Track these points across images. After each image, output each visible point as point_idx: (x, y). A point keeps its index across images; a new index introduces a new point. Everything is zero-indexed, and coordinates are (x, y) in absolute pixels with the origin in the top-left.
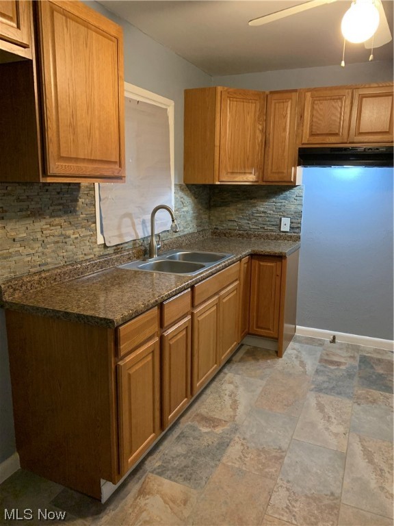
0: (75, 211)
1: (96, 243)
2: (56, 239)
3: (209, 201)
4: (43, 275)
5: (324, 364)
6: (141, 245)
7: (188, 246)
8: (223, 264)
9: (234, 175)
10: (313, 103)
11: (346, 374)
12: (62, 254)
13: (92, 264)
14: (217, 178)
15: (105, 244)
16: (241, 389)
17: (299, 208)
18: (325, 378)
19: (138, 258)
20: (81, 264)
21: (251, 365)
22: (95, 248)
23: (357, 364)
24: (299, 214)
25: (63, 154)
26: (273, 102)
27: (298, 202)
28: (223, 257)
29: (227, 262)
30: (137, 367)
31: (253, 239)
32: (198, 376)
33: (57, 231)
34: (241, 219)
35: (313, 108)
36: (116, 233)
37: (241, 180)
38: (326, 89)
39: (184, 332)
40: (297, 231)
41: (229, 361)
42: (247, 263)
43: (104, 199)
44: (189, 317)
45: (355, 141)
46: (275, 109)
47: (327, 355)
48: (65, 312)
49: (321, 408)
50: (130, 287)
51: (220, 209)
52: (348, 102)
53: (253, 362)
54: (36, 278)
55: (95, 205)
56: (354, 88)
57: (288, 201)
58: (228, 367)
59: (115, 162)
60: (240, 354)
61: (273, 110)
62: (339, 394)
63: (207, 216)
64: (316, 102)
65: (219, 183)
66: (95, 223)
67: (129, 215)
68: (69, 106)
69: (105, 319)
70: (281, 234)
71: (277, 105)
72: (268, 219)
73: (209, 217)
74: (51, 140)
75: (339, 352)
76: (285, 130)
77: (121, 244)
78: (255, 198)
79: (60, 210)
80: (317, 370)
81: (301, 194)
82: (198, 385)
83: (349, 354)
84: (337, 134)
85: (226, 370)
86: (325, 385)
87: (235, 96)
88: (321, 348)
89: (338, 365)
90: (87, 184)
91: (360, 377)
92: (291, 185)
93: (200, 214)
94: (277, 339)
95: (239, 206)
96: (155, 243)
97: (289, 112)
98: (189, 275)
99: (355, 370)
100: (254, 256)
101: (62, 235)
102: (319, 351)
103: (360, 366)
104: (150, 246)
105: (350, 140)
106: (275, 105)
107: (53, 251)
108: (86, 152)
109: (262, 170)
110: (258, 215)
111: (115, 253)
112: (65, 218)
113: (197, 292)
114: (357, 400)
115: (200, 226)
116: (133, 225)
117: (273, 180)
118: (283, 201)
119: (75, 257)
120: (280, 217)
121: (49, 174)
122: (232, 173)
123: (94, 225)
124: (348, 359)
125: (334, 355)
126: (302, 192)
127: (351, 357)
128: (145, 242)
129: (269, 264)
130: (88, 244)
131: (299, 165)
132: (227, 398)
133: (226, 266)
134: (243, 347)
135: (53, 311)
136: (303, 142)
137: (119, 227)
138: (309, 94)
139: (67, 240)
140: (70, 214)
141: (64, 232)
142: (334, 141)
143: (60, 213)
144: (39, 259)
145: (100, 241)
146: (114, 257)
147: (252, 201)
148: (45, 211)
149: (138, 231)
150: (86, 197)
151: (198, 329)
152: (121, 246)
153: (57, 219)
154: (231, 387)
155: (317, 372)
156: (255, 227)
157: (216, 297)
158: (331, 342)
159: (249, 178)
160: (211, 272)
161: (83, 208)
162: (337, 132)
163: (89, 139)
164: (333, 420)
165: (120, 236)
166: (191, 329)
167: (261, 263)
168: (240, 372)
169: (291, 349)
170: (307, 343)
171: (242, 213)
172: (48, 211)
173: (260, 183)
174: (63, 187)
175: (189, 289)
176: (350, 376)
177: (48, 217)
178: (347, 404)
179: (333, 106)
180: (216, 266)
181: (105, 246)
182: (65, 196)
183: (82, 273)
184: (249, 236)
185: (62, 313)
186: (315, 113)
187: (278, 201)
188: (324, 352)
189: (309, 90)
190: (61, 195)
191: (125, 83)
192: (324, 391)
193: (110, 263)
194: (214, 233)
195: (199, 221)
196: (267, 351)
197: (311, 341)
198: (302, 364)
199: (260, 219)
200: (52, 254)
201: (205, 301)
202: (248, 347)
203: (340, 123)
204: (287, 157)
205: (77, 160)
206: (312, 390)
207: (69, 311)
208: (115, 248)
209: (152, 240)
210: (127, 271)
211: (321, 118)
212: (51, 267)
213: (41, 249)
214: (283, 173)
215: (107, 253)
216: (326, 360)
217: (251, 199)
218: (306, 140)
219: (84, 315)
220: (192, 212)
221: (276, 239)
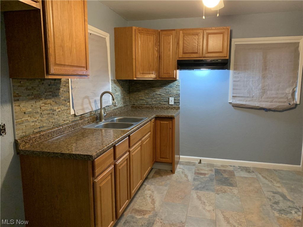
0: (59, 96)
1: (70, 114)
2: (48, 112)
3: (129, 89)
4: (42, 134)
5: (197, 175)
6: (94, 115)
7: (120, 115)
8: (143, 123)
9: (144, 75)
10: (184, 36)
11: (209, 179)
12: (51, 121)
13: (69, 126)
14: (135, 77)
15: (75, 114)
16: (155, 192)
17: (178, 92)
18: (199, 182)
19: (93, 122)
20: (62, 126)
21: (158, 179)
22: (70, 116)
23: (214, 173)
24: (178, 95)
25: (57, 62)
26: (163, 35)
27: (177, 89)
28: (141, 120)
29: (145, 122)
30: (104, 183)
31: (155, 109)
32: (133, 187)
33: (49, 107)
34: (147, 98)
35: (184, 39)
36: (81, 108)
37: (148, 77)
38: (190, 29)
39: (126, 162)
40: (178, 104)
41: (146, 178)
42: (154, 122)
43: (74, 88)
44: (128, 153)
45: (206, 56)
46: (164, 39)
47: (198, 170)
48: (61, 153)
49: (199, 198)
50: (95, 138)
51: (136, 93)
52: (201, 37)
53: (160, 177)
54: (38, 135)
55: (69, 92)
56: (203, 30)
57: (172, 88)
58: (146, 181)
59: (84, 67)
60: (152, 174)
61: (163, 40)
62: (207, 190)
63: (128, 98)
64: (185, 36)
65: (136, 79)
66: (69, 102)
67: (87, 97)
68: (60, 36)
69: (87, 155)
70: (170, 106)
71: (165, 37)
72: (162, 98)
73: (130, 98)
74: (51, 54)
75: (204, 168)
76: (169, 50)
77: (84, 114)
78: (155, 87)
79: (50, 95)
80: (194, 178)
81: (179, 85)
82: (133, 192)
83: (209, 169)
84: (197, 53)
85: (145, 183)
86: (200, 186)
87: (143, 32)
88: (194, 167)
89: (204, 175)
90: (65, 80)
91: (217, 180)
92: (174, 80)
93: (124, 96)
94: (172, 163)
95: (146, 91)
96: (103, 113)
97: (171, 41)
98: (127, 129)
99: (213, 177)
100: (157, 118)
101: (51, 109)
102: (194, 169)
103: (215, 174)
104: (100, 115)
105: (203, 56)
106: (164, 37)
107: (47, 119)
108: (69, 62)
109: (158, 71)
110: (157, 96)
111: (81, 119)
112: (53, 99)
113: (131, 139)
114: (217, 192)
115: (125, 103)
116: (90, 103)
117: (165, 77)
118: (170, 88)
119: (59, 122)
120: (168, 97)
121: (50, 74)
122: (143, 73)
123: (69, 103)
124: (209, 171)
125: (201, 170)
126: (179, 83)
127: (210, 170)
128: (97, 113)
129: (165, 122)
130: (66, 114)
131: (178, 69)
132: (148, 198)
133: (144, 124)
134: (153, 170)
135: (54, 153)
136: (180, 57)
137: (82, 104)
138: (181, 32)
139: (54, 112)
140: (56, 97)
141: (52, 108)
142: (195, 56)
143: (50, 97)
144: (39, 124)
145: (72, 112)
146: (80, 121)
147: (153, 89)
148: (42, 95)
149: (92, 106)
150: (64, 87)
151: (133, 160)
152: (84, 115)
153: (49, 100)
154: (150, 192)
155: (194, 179)
156: (155, 103)
157: (140, 142)
158: (199, 163)
159: (152, 76)
160: (138, 127)
161: (63, 93)
162: (197, 51)
163: (71, 54)
164: (207, 204)
165: (83, 109)
166: (129, 160)
167: (161, 122)
168: (154, 184)
169: (179, 169)
170: (187, 165)
171: (148, 95)
172: (44, 95)
173: (158, 79)
174: (52, 82)
175: (128, 137)
176: (211, 180)
177: (44, 99)
178: (212, 195)
179: (194, 38)
180: (139, 124)
181: (75, 115)
182: (53, 87)
183: (63, 132)
184: (152, 108)
185: (59, 154)
186: (185, 41)
187: (167, 88)
188: (196, 169)
189: (181, 30)
190: (51, 86)
191: (88, 25)
192: (199, 189)
193: (78, 126)
194: (132, 107)
195: (124, 100)
196: (166, 171)
197: (188, 163)
198: (186, 176)
199: (158, 98)
200: (46, 121)
201: (135, 144)
202: (156, 170)
203: (198, 47)
204: (171, 65)
205: (64, 65)
206: (193, 189)
207: (63, 152)
208: (80, 116)
209: (101, 112)
210: (89, 129)
211: (188, 44)
212: (46, 128)
213: (40, 118)
214: (170, 73)
215: (76, 120)
216: (198, 173)
217: (153, 88)
218: (181, 56)
219: (73, 154)
220: (120, 95)
221: (167, 109)
